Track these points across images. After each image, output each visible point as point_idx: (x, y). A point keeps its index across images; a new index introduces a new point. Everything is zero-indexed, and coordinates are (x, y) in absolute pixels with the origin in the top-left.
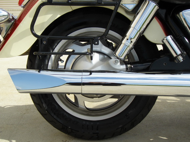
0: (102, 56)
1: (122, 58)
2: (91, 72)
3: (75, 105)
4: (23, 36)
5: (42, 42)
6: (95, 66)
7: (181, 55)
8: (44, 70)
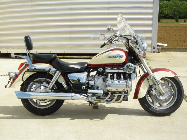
0: (44, 87)
1: (50, 88)
2: (40, 92)
3: (36, 104)
4: (19, 81)
5: (25, 83)
6: (42, 90)
7: (67, 87)
8: (26, 92)
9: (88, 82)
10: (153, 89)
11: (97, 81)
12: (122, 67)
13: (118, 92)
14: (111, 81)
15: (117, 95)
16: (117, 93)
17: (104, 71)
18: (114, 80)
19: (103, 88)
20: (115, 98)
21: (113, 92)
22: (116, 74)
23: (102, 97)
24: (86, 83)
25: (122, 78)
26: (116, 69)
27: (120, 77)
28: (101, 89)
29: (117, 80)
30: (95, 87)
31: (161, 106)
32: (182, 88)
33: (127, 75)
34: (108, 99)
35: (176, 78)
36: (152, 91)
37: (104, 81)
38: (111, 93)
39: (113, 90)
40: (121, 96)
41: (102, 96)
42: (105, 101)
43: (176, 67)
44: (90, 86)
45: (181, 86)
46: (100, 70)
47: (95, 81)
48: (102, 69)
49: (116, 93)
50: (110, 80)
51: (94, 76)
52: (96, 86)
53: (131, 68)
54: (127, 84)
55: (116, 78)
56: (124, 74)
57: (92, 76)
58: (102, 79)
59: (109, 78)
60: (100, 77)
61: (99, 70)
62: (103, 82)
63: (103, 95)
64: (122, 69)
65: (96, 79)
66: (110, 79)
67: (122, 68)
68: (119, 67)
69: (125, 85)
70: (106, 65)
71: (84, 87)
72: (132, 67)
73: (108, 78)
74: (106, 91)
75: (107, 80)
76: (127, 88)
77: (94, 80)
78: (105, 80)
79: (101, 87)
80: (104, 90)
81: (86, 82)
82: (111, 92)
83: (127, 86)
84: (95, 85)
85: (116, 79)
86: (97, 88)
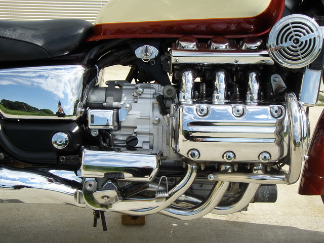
9: (85, 115)
11: (130, 109)
12: (253, 41)
13: (232, 164)
14: (194, 107)
15: (225, 180)
16: (225, 172)
17: (163, 58)
18: (211, 102)
19: (160, 143)
20: (218, 194)
21: (205, 162)
22: (222, 76)
23: (154, 187)
24: (75, 118)
25: (256, 97)
26: (223, 47)
27: (245, 88)
28: (146, 147)
29: (226, 104)
30: (121, 137)
33: (277, 81)
34: (183, 197)
37: (164, 110)
38: (199, 170)
39: (209, 153)
40: (244, 186)
41: (155, 181)
42: (171, 207)
44: (94, 134)
46: (147, 53)
47: (118, 108)
48: (153, 52)
49: (223, 168)
50: (194, 103)
51: (120, 83)
52: (123, 131)
53: (303, 39)
54: (281, 123)
55: (222, 95)
56: (264, 72)
57: (111, 84)
58: (155, 101)
59: (188, 95)
60: (144, 88)
61: (139, 52)
62: (157, 114)
63: (159, 175)
64: (255, 51)
65: (125, 98)
66: (193, 98)
67: (253, 46)
68: (238, 40)
69: (273, 130)
70: (176, 32)
71: (65, 136)
72: (312, 35)
73: (182, 94)
74: (172, 158)
75: (179, 104)
76: (280, 144)
77: (115, 104)
78: (168, 103)
79: (147, 138)
80: (161, 156)
81: (75, 114)
82: (198, 164)
83: (280, 133)
84: (119, 127)
85: (223, 101)
86: (131, 145)
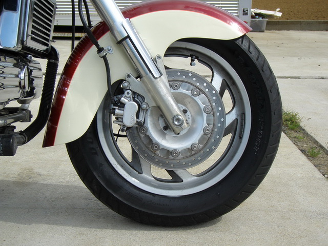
10: (124, 100)
31: (176, 178)
32: (272, 96)
35: (245, 46)
36: (122, 106)
43: (294, 56)
45: (268, 84)
